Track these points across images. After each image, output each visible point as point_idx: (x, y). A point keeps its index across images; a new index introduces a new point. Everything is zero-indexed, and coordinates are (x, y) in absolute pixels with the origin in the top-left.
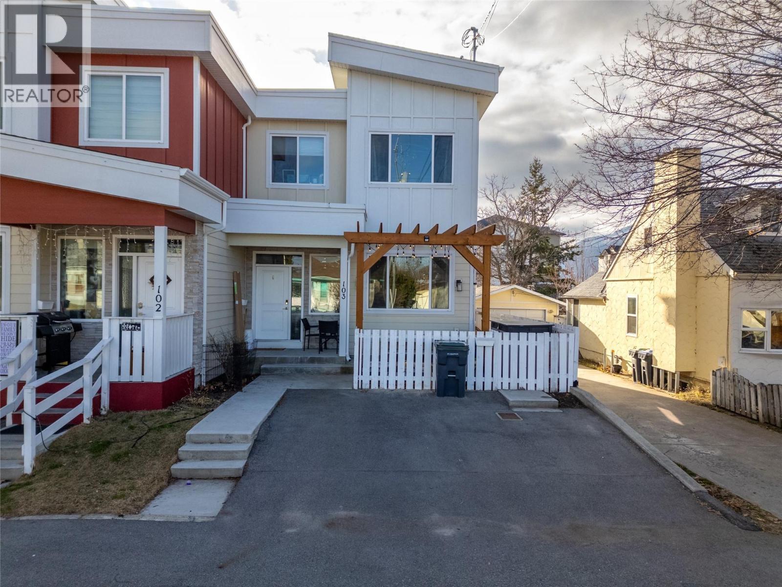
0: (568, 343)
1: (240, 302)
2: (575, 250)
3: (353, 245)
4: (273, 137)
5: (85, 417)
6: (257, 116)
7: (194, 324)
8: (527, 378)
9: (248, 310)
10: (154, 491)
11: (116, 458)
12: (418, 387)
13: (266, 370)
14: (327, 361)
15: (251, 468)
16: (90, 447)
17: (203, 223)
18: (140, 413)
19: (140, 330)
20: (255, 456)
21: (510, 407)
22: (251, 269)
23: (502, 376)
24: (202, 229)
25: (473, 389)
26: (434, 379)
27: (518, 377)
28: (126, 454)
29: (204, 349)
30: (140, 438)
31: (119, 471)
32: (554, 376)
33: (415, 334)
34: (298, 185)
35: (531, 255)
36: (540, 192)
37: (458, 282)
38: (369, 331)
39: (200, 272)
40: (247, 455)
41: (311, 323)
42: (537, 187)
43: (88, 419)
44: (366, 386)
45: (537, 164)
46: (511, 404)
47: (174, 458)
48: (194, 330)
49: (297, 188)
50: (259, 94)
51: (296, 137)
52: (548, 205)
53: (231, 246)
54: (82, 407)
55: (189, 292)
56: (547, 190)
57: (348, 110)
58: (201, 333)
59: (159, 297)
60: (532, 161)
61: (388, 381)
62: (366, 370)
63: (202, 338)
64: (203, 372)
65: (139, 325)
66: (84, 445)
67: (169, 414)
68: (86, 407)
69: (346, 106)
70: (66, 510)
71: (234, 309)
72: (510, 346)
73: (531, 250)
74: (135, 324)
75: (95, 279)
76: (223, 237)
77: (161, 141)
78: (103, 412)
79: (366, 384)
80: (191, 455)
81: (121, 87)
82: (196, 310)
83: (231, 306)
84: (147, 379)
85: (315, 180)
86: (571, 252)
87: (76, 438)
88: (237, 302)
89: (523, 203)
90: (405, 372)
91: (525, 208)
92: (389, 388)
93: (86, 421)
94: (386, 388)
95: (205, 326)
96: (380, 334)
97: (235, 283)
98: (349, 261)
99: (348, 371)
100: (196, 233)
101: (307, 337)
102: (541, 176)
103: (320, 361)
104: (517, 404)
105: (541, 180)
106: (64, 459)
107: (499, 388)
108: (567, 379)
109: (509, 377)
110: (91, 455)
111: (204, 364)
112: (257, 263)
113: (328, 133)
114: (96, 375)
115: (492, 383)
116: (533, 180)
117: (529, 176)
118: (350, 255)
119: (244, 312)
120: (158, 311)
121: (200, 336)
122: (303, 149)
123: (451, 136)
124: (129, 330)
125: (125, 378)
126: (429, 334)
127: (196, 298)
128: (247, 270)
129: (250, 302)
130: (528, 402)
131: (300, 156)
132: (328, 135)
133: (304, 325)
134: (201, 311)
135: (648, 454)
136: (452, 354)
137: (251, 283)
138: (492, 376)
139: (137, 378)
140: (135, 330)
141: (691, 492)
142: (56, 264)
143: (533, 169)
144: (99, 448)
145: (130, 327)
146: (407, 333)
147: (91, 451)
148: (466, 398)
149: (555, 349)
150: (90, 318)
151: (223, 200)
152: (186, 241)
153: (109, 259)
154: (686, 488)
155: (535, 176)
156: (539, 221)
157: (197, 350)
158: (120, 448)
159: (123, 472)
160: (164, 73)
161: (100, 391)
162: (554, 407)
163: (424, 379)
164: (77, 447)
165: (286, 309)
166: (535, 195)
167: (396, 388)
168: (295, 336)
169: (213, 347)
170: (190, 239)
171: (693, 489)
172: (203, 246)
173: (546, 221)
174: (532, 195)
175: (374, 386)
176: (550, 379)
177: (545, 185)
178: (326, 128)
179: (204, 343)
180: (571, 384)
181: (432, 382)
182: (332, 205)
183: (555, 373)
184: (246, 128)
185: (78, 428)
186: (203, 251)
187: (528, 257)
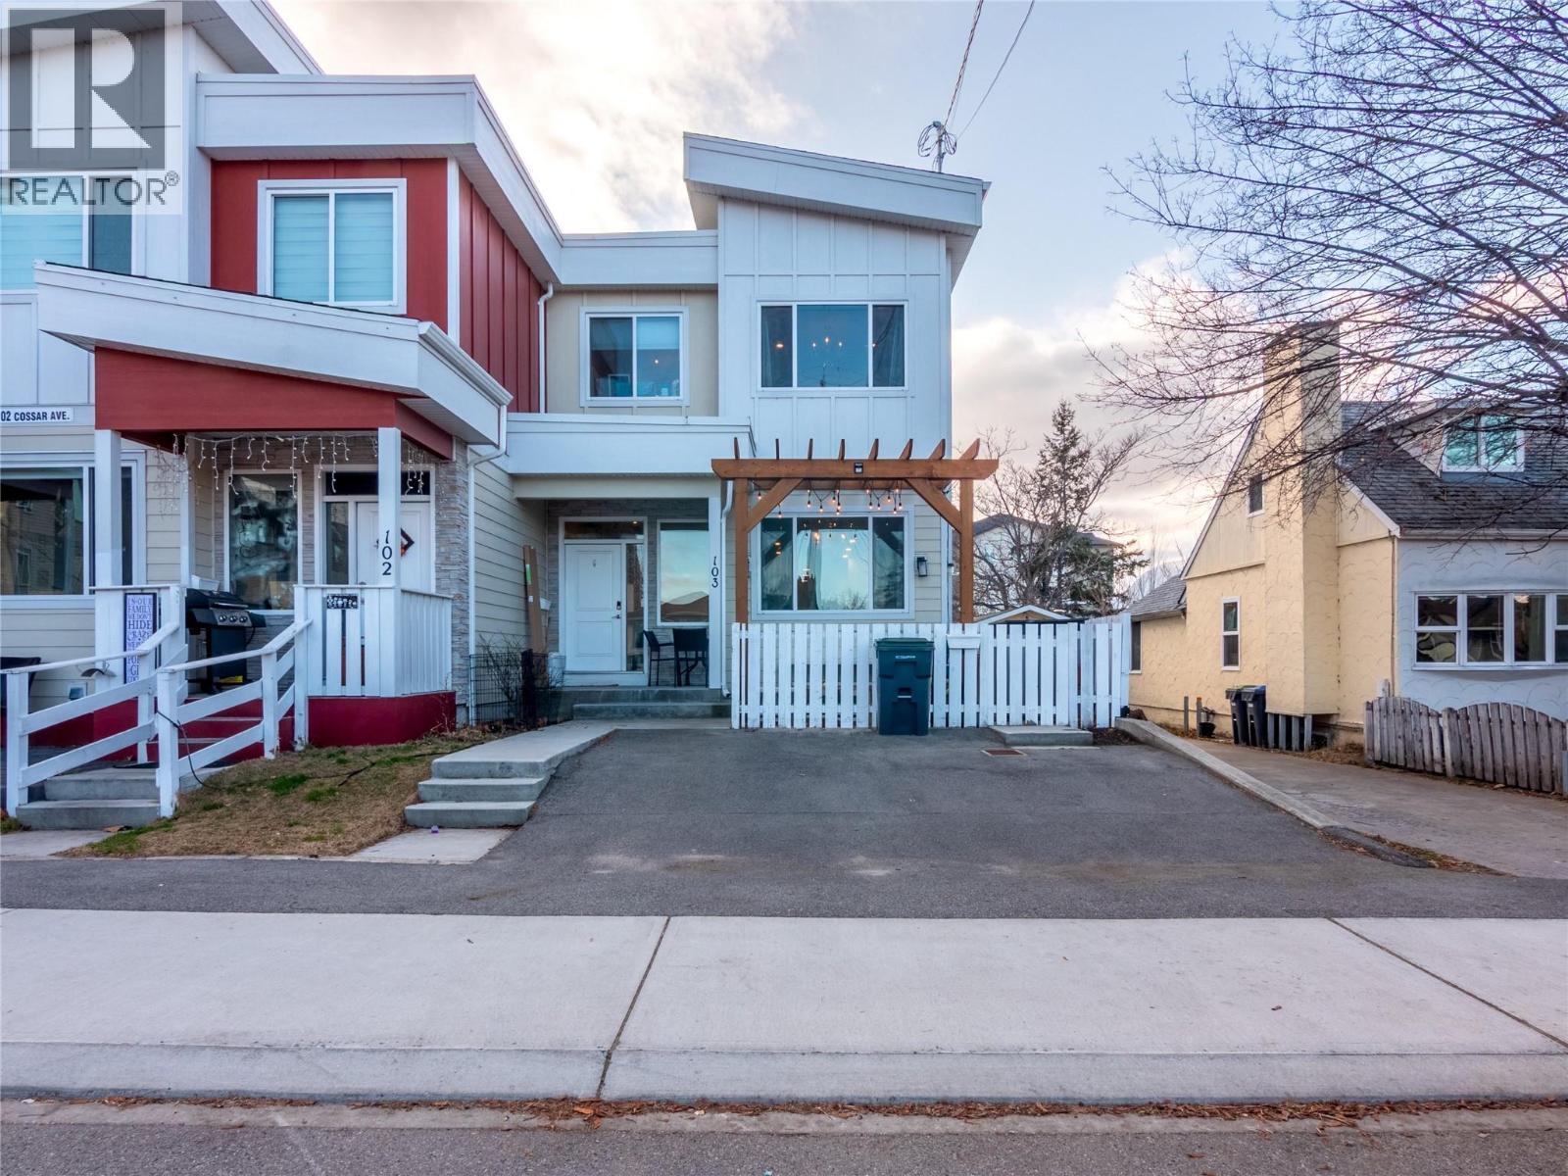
0: (1110, 640)
1: (537, 602)
2: (1138, 559)
3: (730, 484)
4: (591, 319)
5: (267, 748)
6: (563, 282)
7: (453, 616)
8: (1039, 704)
9: (552, 616)
10: (373, 835)
11: (314, 798)
12: (847, 724)
13: (580, 710)
14: (688, 697)
15: (543, 809)
16: (271, 783)
17: (467, 443)
18: (360, 749)
19: (356, 607)
20: (550, 796)
21: (1006, 744)
22: (556, 548)
23: (995, 703)
24: (466, 453)
25: (944, 725)
26: (875, 709)
27: (1024, 703)
28: (332, 791)
29: (473, 663)
30: (356, 773)
31: (317, 812)
32: (1086, 699)
33: (840, 631)
34: (635, 399)
35: (1059, 568)
36: (1074, 459)
37: (921, 560)
38: (758, 626)
39: (462, 526)
40: (537, 793)
41: (661, 640)
42: (1066, 449)
43: (272, 751)
44: (753, 723)
45: (1064, 410)
46: (1007, 741)
47: (412, 797)
48: (453, 626)
49: (635, 405)
50: (565, 244)
51: (631, 319)
52: (1089, 481)
53: (521, 501)
54: (261, 732)
55: (444, 562)
56: (1084, 455)
57: (721, 263)
58: (466, 633)
59: (387, 550)
60: (1057, 407)
61: (792, 715)
62: (754, 696)
63: (467, 643)
64: (472, 702)
65: (355, 598)
66: (261, 783)
67: (408, 749)
68: (266, 732)
69: (717, 260)
70: (224, 850)
71: (527, 611)
72: (1008, 648)
73: (1060, 559)
74: (349, 598)
75: (286, 543)
76: (505, 480)
77: (394, 302)
78: (299, 748)
79: (754, 721)
80: (441, 792)
81: (327, 215)
82: (455, 592)
83: (519, 603)
84: (371, 690)
85: (665, 390)
86: (1129, 562)
87: (252, 774)
88: (531, 599)
89: (1043, 478)
90: (824, 698)
91: (1048, 489)
92: (795, 726)
93: (268, 755)
94: (789, 726)
95: (472, 622)
96: (777, 632)
97: (528, 566)
98: (724, 520)
99: (722, 711)
100: (454, 458)
101: (654, 664)
102: (1073, 431)
103: (676, 697)
104: (1018, 740)
105: (1073, 440)
106: (228, 800)
107: (991, 722)
108: (1110, 705)
109: (1008, 703)
110: (274, 793)
111: (471, 688)
112: (567, 537)
113: (685, 310)
114: (285, 684)
115: (978, 714)
116: (1061, 438)
117: (1052, 431)
118: (726, 509)
119: (544, 621)
120: (385, 573)
121: (464, 639)
122: (643, 338)
123: (902, 306)
124: (338, 607)
125: (334, 690)
126: (863, 629)
127: (455, 571)
128: (550, 550)
129: (555, 606)
130: (1040, 735)
131: (639, 351)
132: (686, 311)
133: (650, 645)
134: (465, 595)
135: (1243, 789)
136: (903, 657)
137: (557, 573)
138: (978, 703)
139: (353, 690)
140: (348, 607)
141: (1316, 829)
142: (222, 517)
143: (1059, 419)
144: (284, 785)
145: (340, 602)
146: (824, 629)
147: (273, 788)
148: (930, 736)
149: (1088, 651)
150: (279, 608)
151: (500, 404)
152: (437, 473)
153: (308, 507)
154: (1307, 825)
155: (1062, 432)
156: (1072, 509)
157: (458, 661)
158: (321, 784)
159: (324, 813)
160: (398, 188)
161: (291, 712)
162: (1086, 743)
163: (857, 709)
164: (250, 785)
165: (618, 617)
166: (1064, 463)
167: (808, 725)
168: (634, 664)
169: (487, 660)
170: (443, 470)
171: (1318, 824)
172: (467, 483)
173: (1085, 508)
174: (1059, 464)
175: (769, 724)
176: (1079, 705)
177: (1082, 446)
178: (683, 301)
179: (472, 651)
180: (1116, 713)
181: (870, 714)
182: (692, 420)
183: (1088, 694)
184: (545, 304)
185: (255, 764)
186: (467, 492)
187: (1055, 573)
